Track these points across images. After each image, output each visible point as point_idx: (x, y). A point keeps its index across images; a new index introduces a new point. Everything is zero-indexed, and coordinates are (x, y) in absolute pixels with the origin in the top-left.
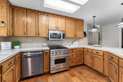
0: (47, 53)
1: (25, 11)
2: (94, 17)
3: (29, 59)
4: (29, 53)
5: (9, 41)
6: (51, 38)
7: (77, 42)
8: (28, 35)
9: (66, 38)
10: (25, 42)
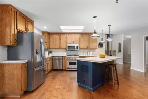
0: (64, 58)
1: (54, 34)
2: (102, 31)
3: (57, 61)
4: (57, 57)
5: (47, 51)
6: (68, 49)
7: (91, 52)
8: (56, 48)
9: (80, 49)
10: (54, 52)
